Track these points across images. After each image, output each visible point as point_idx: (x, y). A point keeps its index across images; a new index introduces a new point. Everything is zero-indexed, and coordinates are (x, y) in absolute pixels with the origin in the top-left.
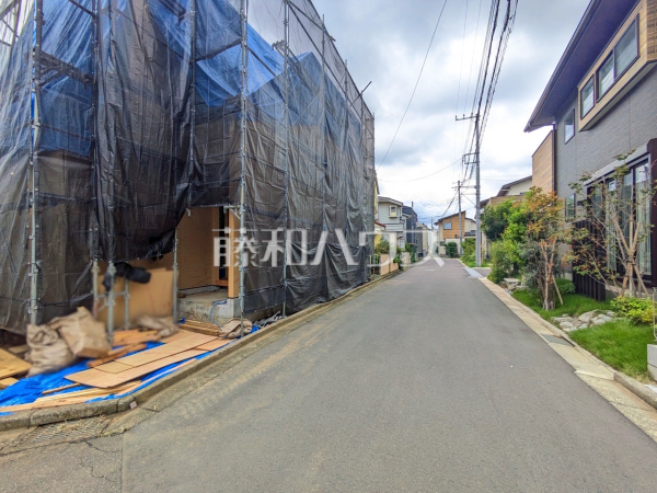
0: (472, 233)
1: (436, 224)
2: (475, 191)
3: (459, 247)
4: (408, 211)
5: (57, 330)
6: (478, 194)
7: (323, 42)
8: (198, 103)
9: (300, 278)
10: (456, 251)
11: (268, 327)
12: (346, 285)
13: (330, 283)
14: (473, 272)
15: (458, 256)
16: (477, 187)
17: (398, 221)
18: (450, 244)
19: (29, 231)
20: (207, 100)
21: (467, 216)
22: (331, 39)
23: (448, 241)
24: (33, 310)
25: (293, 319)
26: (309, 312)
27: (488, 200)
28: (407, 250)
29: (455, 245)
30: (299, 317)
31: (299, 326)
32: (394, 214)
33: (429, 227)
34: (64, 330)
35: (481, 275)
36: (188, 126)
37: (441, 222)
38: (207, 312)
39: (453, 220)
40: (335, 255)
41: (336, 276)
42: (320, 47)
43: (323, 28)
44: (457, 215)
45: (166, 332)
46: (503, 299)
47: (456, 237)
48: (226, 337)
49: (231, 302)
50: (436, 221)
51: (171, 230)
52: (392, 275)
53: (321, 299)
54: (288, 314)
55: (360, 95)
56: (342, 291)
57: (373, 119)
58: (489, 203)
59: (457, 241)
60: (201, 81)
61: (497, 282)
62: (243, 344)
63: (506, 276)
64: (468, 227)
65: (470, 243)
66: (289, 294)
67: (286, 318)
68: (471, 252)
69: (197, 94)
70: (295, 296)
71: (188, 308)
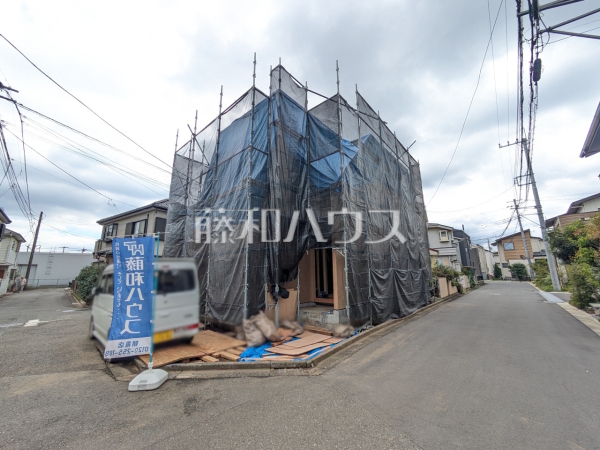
0: (542, 253)
1: (494, 244)
2: (536, 211)
3: (528, 269)
4: (459, 234)
5: (254, 323)
6: (540, 214)
7: (380, 128)
8: (312, 187)
9: (379, 297)
10: (526, 273)
11: (363, 333)
12: (411, 305)
13: (401, 302)
14: (550, 297)
15: (529, 279)
16: (538, 207)
17: (450, 245)
18: (516, 266)
19: (244, 268)
20: (318, 184)
21: (533, 235)
22: (384, 123)
23: (512, 262)
24: (245, 310)
25: (379, 329)
26: (388, 325)
27: (555, 218)
28: (466, 274)
29: (523, 267)
30: (382, 327)
31: (385, 334)
32: (444, 239)
33: (486, 246)
34: (258, 323)
35: (560, 300)
36: (306, 201)
37: (499, 242)
38: (320, 320)
39: (515, 240)
40: (402, 279)
41: (403, 296)
42: (378, 132)
43: (379, 119)
44: (519, 234)
45: (298, 331)
46: (588, 324)
47: (522, 257)
48: (339, 337)
49: (336, 313)
50: (493, 241)
51: (295, 266)
52: (451, 298)
53: (395, 316)
54: (375, 324)
55: (406, 151)
56: (410, 310)
57: (418, 165)
58: (558, 221)
59: (525, 263)
60: (314, 173)
61: (582, 307)
62: (353, 341)
63: (593, 301)
64: (536, 247)
65: (541, 265)
66: (373, 308)
67: (374, 328)
68: (545, 275)
69: (311, 181)
70: (378, 311)
71: (304, 317)
